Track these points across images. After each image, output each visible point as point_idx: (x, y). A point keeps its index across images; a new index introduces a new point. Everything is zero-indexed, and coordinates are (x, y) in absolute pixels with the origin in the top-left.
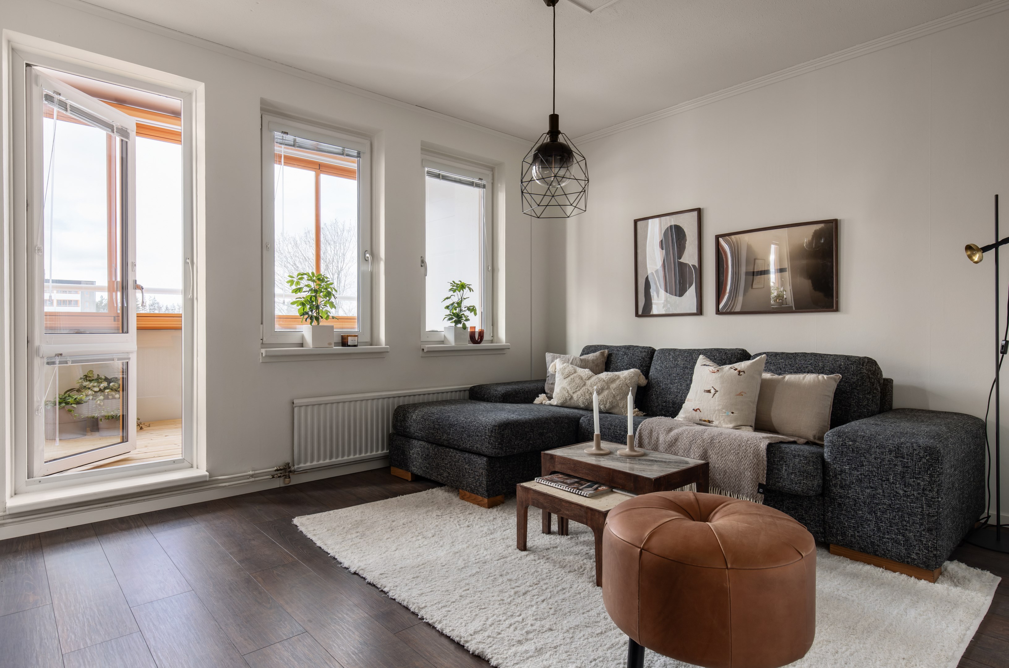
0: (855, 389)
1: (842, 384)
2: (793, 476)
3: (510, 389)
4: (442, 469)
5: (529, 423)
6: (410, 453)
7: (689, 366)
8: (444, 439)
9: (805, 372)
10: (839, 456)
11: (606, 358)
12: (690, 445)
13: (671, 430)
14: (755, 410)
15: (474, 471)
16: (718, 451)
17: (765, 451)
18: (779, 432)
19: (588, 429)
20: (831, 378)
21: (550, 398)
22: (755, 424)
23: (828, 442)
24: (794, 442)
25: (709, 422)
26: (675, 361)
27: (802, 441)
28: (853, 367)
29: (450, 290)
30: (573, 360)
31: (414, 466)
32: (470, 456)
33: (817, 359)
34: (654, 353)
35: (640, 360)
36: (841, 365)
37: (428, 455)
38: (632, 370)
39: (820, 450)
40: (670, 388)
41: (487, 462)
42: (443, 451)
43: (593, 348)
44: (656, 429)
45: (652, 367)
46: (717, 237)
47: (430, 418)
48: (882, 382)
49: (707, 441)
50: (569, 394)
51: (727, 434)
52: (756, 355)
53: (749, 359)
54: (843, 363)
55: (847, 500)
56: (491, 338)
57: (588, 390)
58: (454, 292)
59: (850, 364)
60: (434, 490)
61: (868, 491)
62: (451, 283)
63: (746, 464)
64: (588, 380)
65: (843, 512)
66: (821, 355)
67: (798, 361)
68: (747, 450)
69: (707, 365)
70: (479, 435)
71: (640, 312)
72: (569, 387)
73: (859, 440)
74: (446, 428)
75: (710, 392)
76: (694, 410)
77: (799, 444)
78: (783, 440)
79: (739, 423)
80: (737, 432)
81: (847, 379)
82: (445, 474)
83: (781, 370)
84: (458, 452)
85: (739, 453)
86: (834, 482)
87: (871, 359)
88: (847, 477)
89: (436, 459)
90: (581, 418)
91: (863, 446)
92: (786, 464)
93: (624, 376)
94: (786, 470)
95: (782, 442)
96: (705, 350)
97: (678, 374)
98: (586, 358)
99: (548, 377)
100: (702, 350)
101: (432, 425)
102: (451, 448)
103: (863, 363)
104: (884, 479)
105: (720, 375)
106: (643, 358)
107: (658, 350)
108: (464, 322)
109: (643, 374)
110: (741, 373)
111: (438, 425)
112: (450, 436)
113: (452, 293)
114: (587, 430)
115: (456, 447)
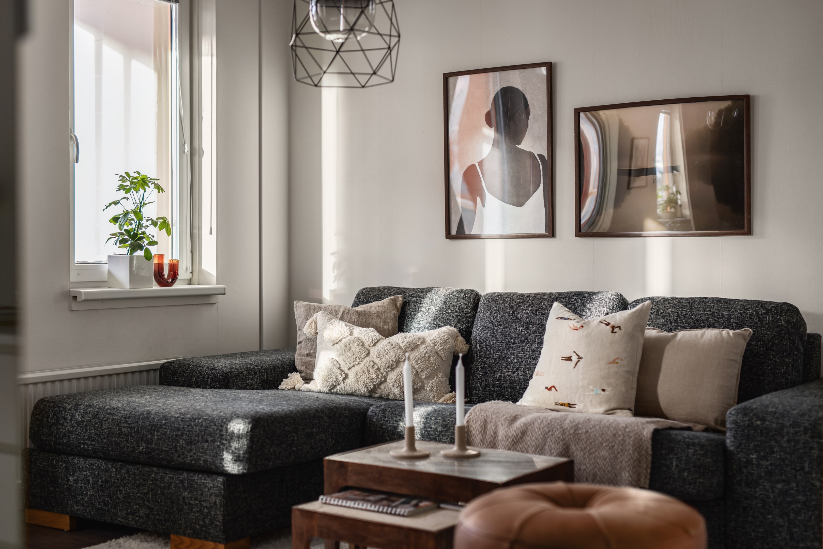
0: (771, 350)
1: (754, 342)
2: (686, 474)
3: (238, 366)
4: (136, 504)
5: (291, 417)
6: (68, 480)
7: (536, 321)
8: (140, 452)
9: (704, 327)
10: (744, 441)
11: (400, 310)
12: (545, 439)
13: (515, 419)
14: (635, 385)
15: (200, 501)
16: (585, 445)
17: (650, 441)
18: (668, 416)
19: (382, 425)
20: (739, 334)
21: (308, 379)
22: (636, 406)
23: (731, 423)
24: (689, 429)
25: (570, 405)
26: (514, 312)
27: (700, 427)
28: (769, 318)
29: (122, 188)
30: (343, 313)
31: (77, 503)
32: (191, 476)
33: (721, 307)
34: (479, 300)
35: (456, 311)
36: (752, 315)
37: (107, 481)
38: (444, 329)
39: (721, 437)
40: (506, 357)
41: (224, 484)
42: (137, 472)
43: (376, 293)
44: (492, 418)
45: (476, 323)
46: (578, 112)
47: (111, 417)
48: (806, 338)
49: (569, 431)
50: (342, 371)
51: (597, 420)
52: (636, 301)
53: (625, 308)
54: (754, 313)
55: (755, 502)
56: (188, 276)
57: (374, 363)
58: (126, 193)
59: (765, 313)
60: (121, 541)
61: (779, 486)
62: (121, 176)
63: (624, 462)
64: (373, 346)
65: (750, 519)
66: (727, 301)
67: (695, 310)
68: (625, 441)
69: (565, 319)
70: (210, 439)
71: (454, 231)
72: (341, 358)
73: (769, 418)
74: (145, 431)
75: (571, 360)
76: (546, 388)
77: (695, 431)
78: (673, 426)
79: (613, 405)
80: (611, 418)
81: (760, 336)
82: (142, 512)
83: (671, 323)
84: (167, 471)
85: (613, 446)
86: (738, 478)
87: (792, 306)
88: (754, 470)
89: (124, 487)
90: (369, 408)
91: (774, 426)
92: (677, 458)
93: (431, 338)
94: (677, 466)
95: (671, 428)
96: (560, 294)
97: (519, 335)
98: (366, 309)
99: (300, 343)
100: (555, 294)
101: (116, 429)
102: (154, 466)
103: (782, 312)
104: (798, 468)
105: (585, 333)
106: (462, 309)
107: (485, 296)
108: (147, 246)
109: (462, 335)
110: (616, 330)
111: (128, 427)
112: (153, 445)
113: (122, 193)
114: (381, 428)
115: (165, 463)
